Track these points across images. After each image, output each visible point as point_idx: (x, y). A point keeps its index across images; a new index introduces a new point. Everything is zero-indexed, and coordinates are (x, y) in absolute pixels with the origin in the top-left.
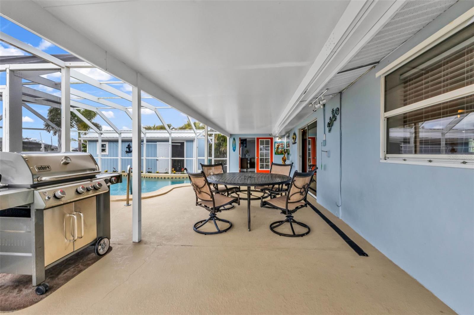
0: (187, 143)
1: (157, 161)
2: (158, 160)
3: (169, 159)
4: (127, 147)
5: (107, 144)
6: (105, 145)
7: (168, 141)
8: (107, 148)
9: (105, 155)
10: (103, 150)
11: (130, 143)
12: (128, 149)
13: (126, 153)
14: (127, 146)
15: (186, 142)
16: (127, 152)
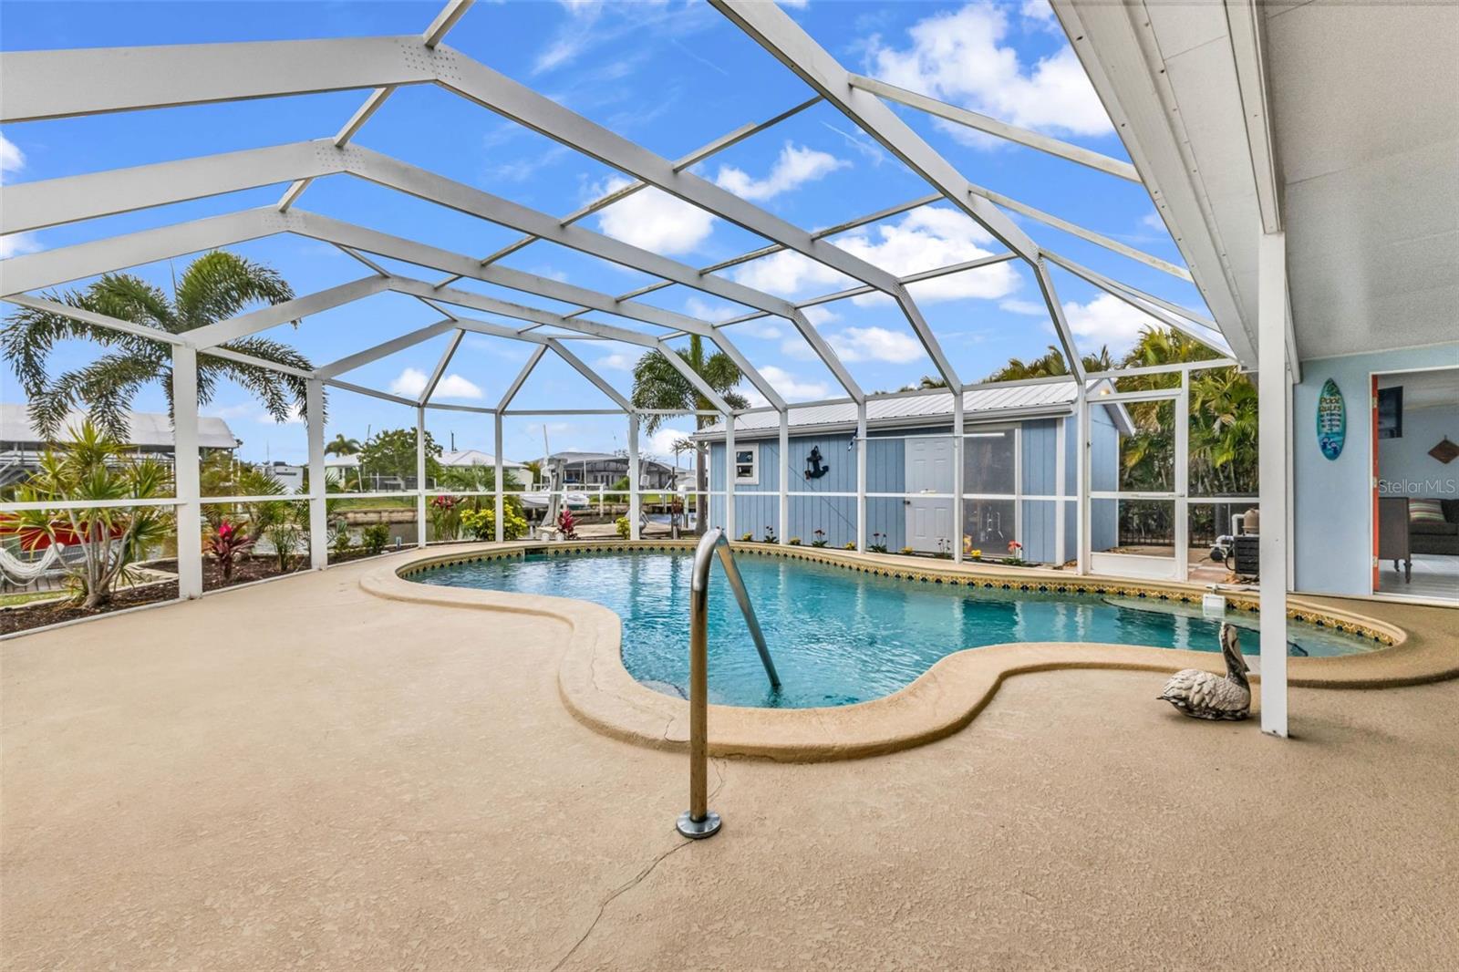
0: (1027, 432)
1: (907, 507)
2: (909, 503)
3: (953, 500)
4: (809, 460)
5: (755, 449)
6: (751, 453)
7: (950, 429)
8: (755, 464)
9: (749, 487)
10: (745, 471)
11: (818, 444)
12: (811, 464)
13: (807, 478)
14: (810, 456)
15: (1023, 428)
16: (810, 475)
